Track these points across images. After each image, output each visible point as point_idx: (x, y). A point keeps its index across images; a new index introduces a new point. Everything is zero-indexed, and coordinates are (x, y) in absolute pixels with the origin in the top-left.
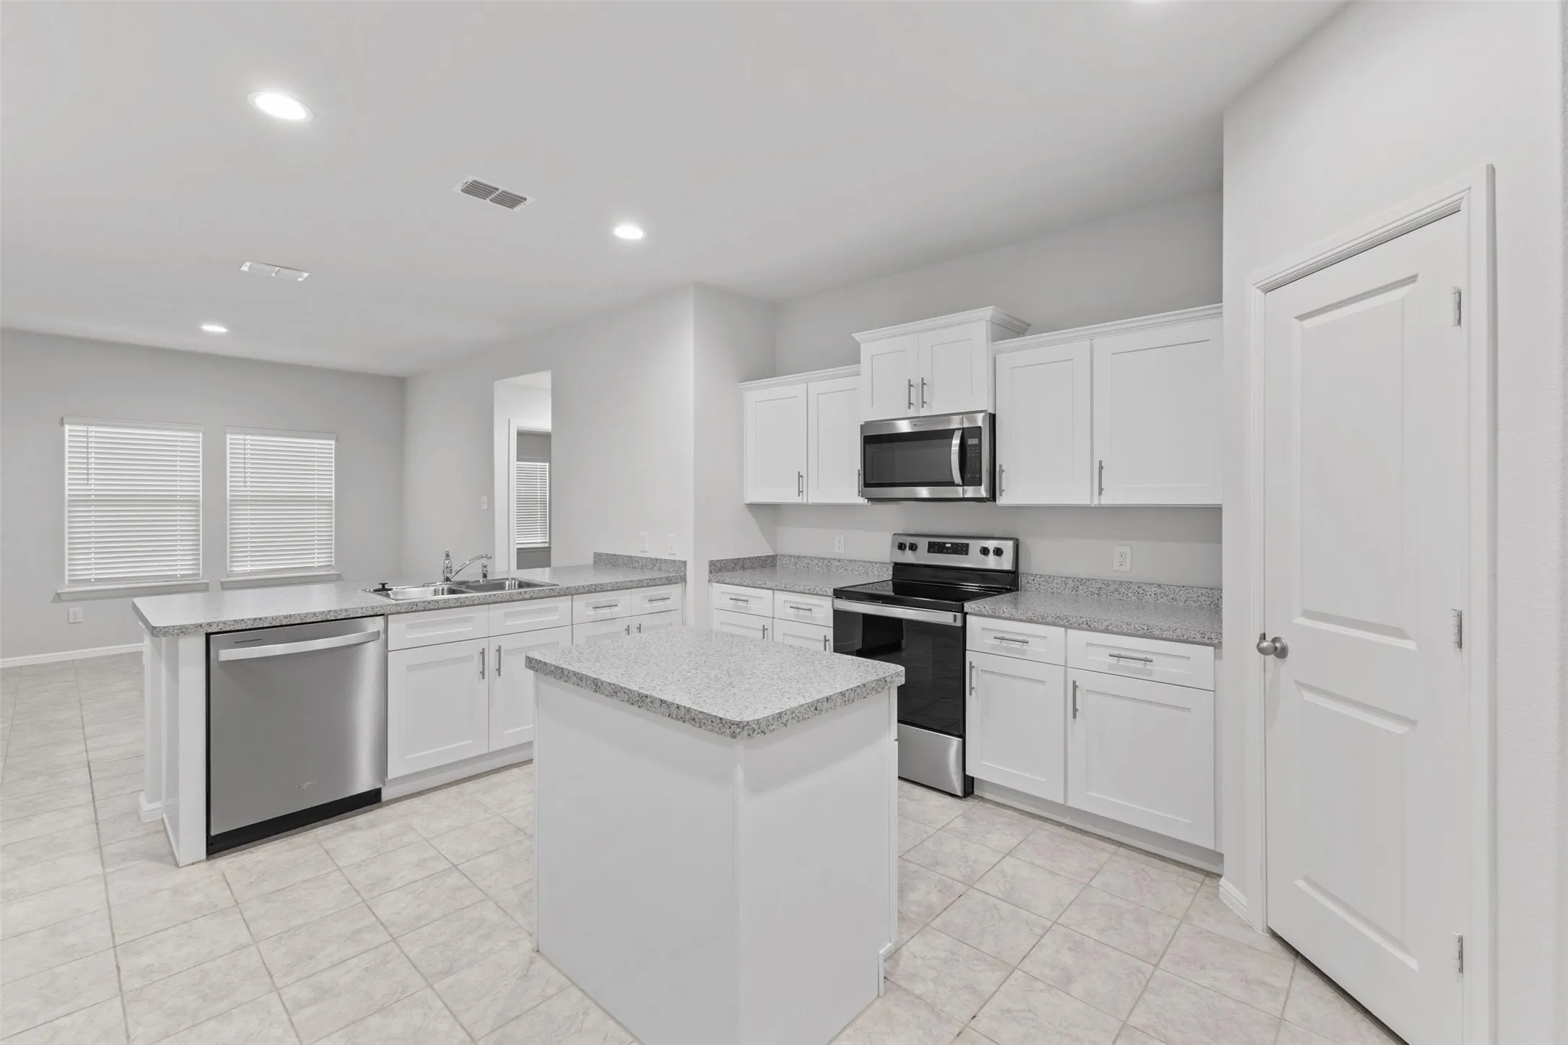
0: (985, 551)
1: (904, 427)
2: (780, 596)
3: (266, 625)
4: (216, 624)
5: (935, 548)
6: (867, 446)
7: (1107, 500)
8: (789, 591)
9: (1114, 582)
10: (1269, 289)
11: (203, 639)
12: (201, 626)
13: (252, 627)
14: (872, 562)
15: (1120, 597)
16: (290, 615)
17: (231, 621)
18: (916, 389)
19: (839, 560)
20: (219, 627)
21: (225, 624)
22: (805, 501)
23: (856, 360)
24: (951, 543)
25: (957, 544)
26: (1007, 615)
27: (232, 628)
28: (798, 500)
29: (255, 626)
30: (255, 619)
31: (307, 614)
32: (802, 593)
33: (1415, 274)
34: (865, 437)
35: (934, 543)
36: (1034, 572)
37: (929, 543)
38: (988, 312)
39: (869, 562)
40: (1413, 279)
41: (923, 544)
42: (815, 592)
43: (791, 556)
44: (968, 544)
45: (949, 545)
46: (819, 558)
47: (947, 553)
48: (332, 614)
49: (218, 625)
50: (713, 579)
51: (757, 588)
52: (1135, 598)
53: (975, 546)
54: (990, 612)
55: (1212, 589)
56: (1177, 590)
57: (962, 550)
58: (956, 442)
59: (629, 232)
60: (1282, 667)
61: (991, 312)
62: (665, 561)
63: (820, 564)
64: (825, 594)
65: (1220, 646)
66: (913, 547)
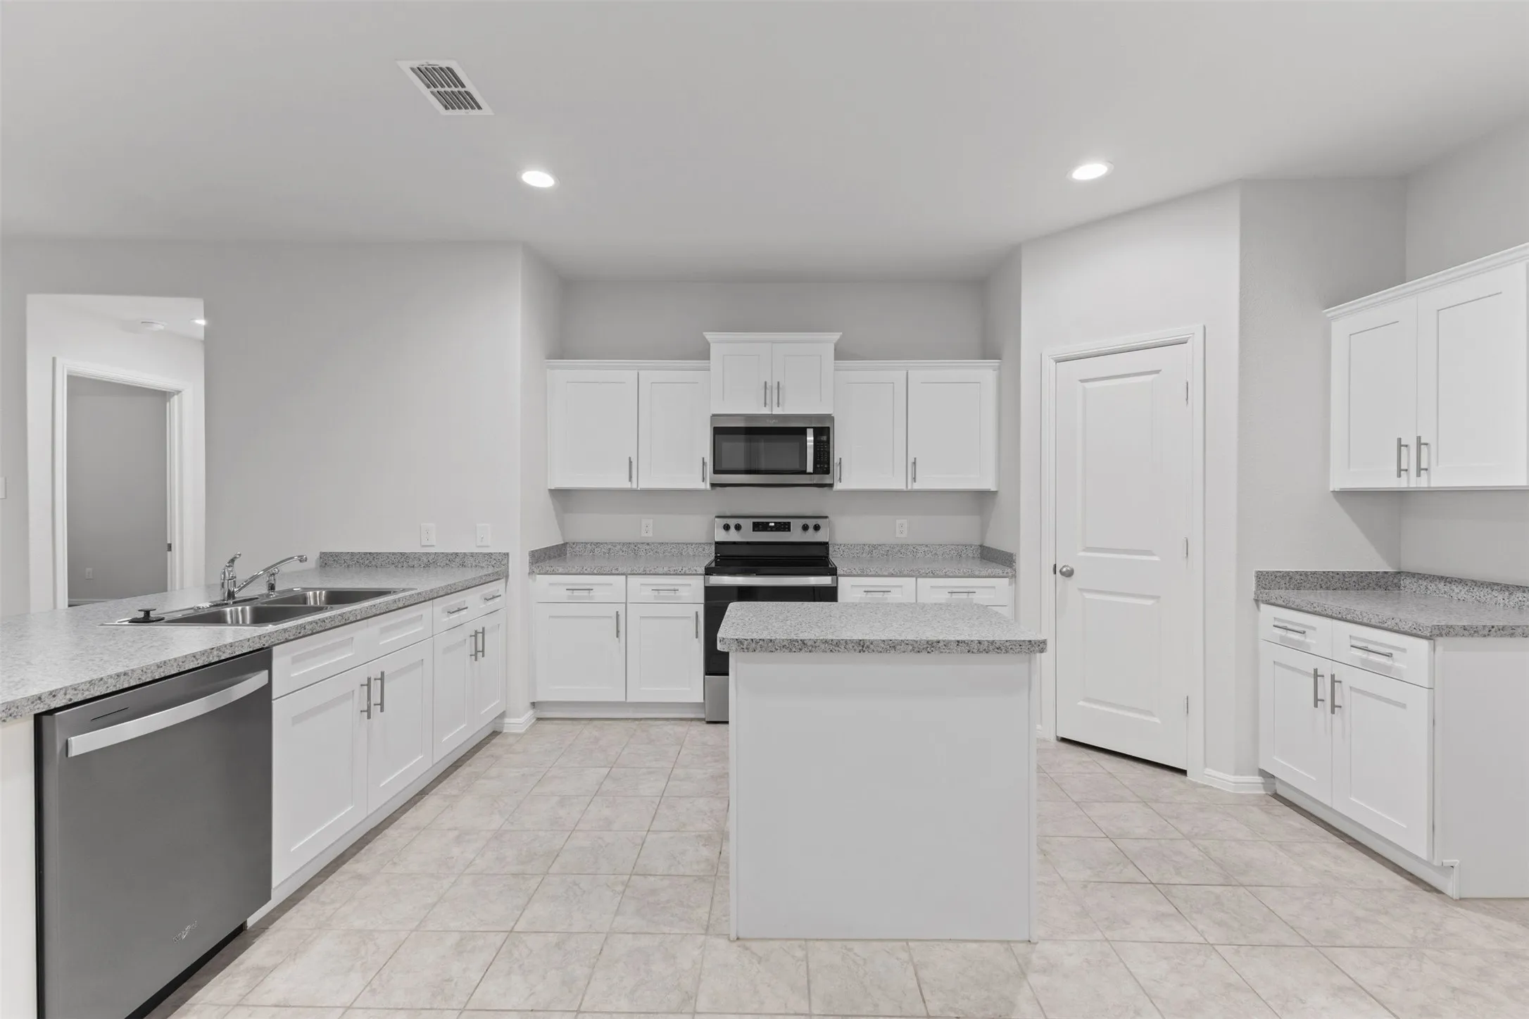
0: (805, 528)
2: (634, 581)
3: (133, 683)
4: (62, 692)
5: (758, 527)
6: (716, 436)
7: (916, 486)
8: (648, 574)
9: (897, 545)
10: (1058, 361)
11: (31, 723)
12: (40, 698)
13: (114, 690)
14: (687, 544)
15: (901, 556)
16: (165, 662)
17: (85, 683)
18: (771, 391)
19: (648, 544)
20: (68, 697)
21: (76, 690)
22: (634, 486)
23: (706, 356)
24: (775, 523)
25: (780, 523)
26: (873, 573)
27: (88, 695)
28: (627, 485)
29: (119, 687)
30: (118, 675)
31: (186, 656)
32: (666, 574)
33: (1159, 369)
34: (715, 428)
35: (758, 523)
36: (839, 542)
37: (754, 523)
38: (836, 336)
39: (684, 544)
40: (1157, 372)
41: (747, 524)
42: (682, 572)
43: (587, 543)
44: (789, 523)
45: (773, 524)
46: (623, 543)
47: (772, 531)
48: (215, 653)
49: (65, 694)
50: (535, 570)
51: (605, 574)
52: (911, 556)
53: (796, 525)
54: (859, 572)
55: (958, 545)
56: (938, 547)
57: (785, 527)
58: (810, 438)
59: (538, 179)
60: (1070, 582)
61: (838, 337)
62: (472, 555)
63: (624, 549)
64: (694, 572)
65: (1014, 576)
66: (738, 527)
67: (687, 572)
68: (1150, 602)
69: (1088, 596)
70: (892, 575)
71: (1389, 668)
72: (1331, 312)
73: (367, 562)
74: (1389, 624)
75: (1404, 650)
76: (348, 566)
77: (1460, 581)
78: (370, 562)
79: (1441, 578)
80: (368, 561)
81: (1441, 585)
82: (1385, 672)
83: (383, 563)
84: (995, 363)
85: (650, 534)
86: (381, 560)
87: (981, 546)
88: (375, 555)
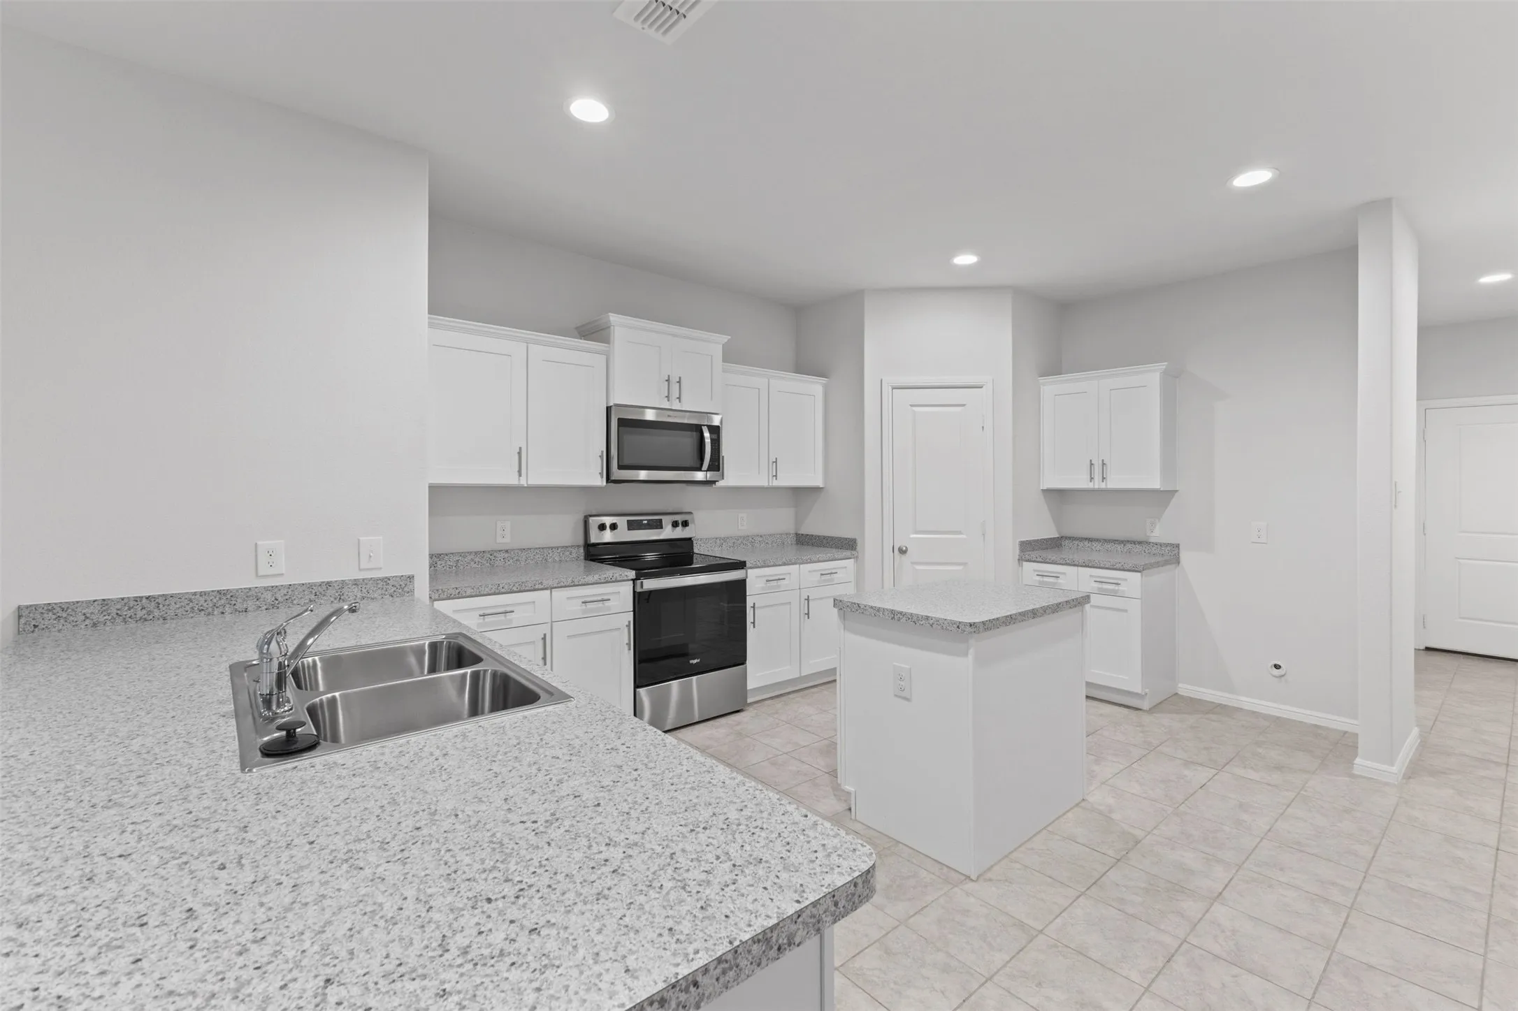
0: (675, 524)
1: (650, 416)
2: (561, 594)
5: (632, 526)
6: (620, 428)
7: (776, 484)
8: (577, 586)
10: (894, 388)
14: (552, 548)
15: (743, 546)
18: (672, 384)
19: (507, 551)
22: (522, 482)
23: (607, 338)
24: (647, 520)
25: (652, 520)
26: (772, 564)
32: (596, 584)
34: (619, 419)
35: (632, 520)
36: (700, 537)
37: (629, 521)
39: (549, 548)
40: (964, 405)
41: (622, 522)
42: (613, 579)
44: (661, 520)
45: (646, 522)
46: (476, 553)
47: (645, 529)
51: (527, 591)
53: (667, 521)
54: (762, 564)
55: (782, 534)
56: (768, 537)
57: (658, 525)
58: (707, 436)
60: (904, 557)
61: (726, 340)
62: (356, 583)
63: (477, 560)
64: (626, 578)
65: (856, 558)
66: (614, 527)
67: (618, 579)
68: (960, 568)
69: (918, 567)
70: (784, 564)
71: (1116, 591)
72: (1042, 380)
73: (140, 614)
74: (1118, 566)
75: (1126, 580)
76: (95, 625)
77: (1097, 540)
78: (149, 613)
79: (1086, 539)
80: (144, 612)
81: (1086, 543)
82: (1114, 594)
83: (180, 612)
84: (823, 380)
85: (507, 540)
86: (173, 606)
87: (796, 534)
88: (160, 600)
